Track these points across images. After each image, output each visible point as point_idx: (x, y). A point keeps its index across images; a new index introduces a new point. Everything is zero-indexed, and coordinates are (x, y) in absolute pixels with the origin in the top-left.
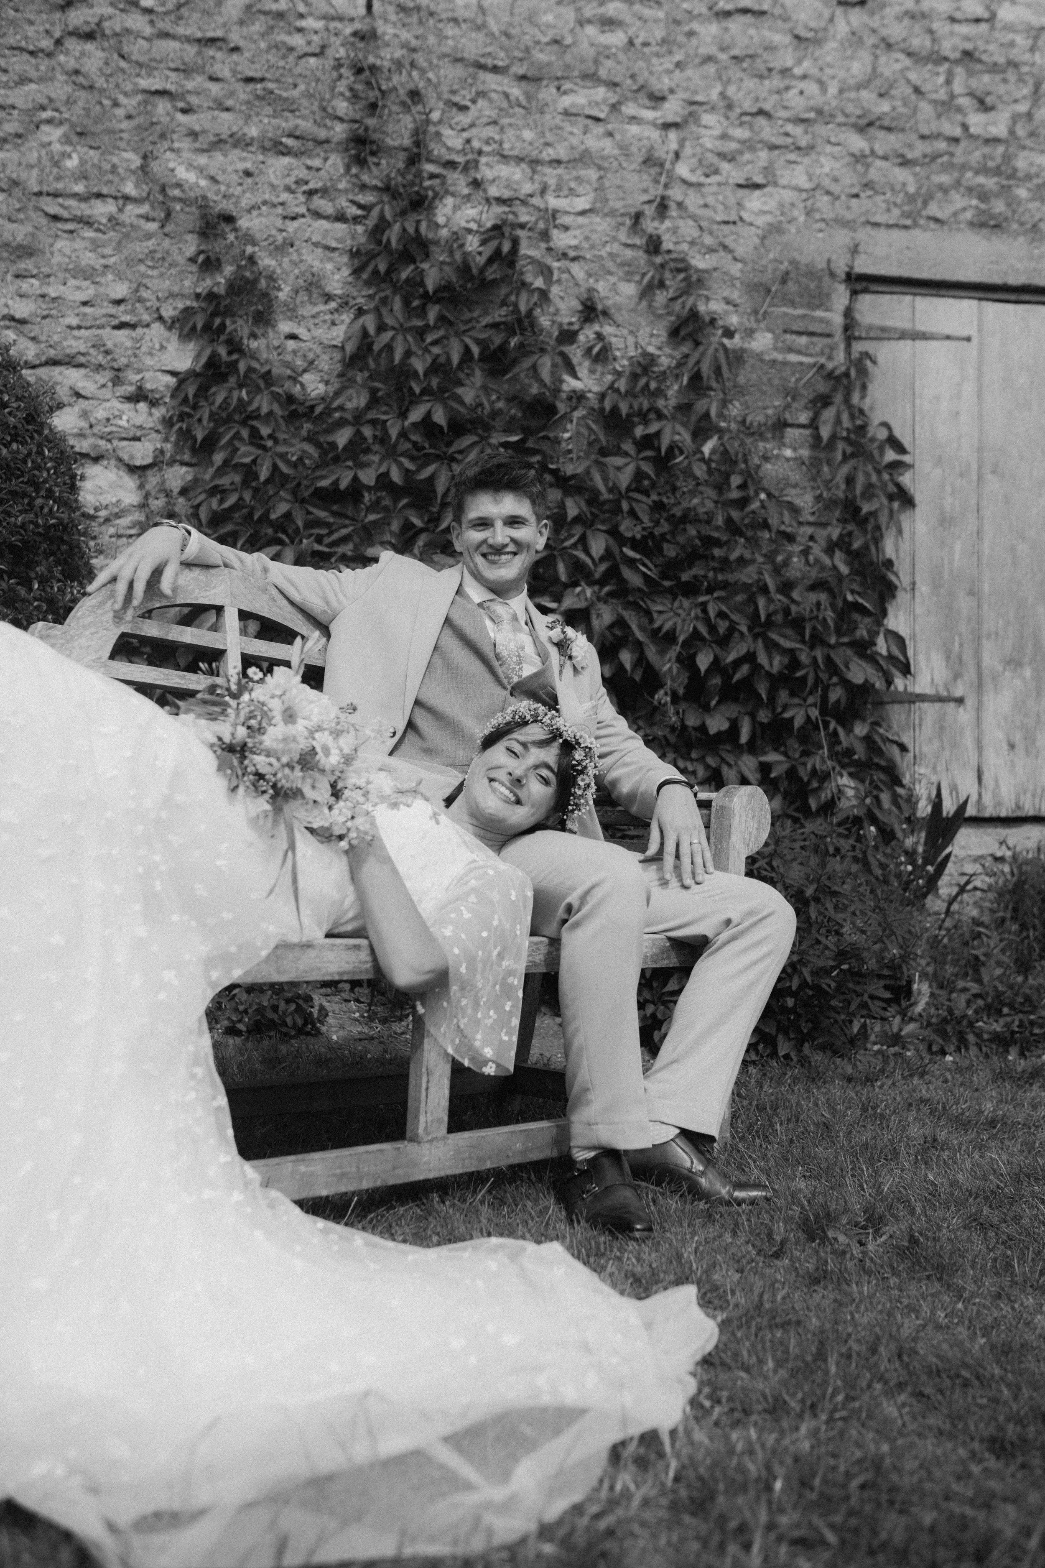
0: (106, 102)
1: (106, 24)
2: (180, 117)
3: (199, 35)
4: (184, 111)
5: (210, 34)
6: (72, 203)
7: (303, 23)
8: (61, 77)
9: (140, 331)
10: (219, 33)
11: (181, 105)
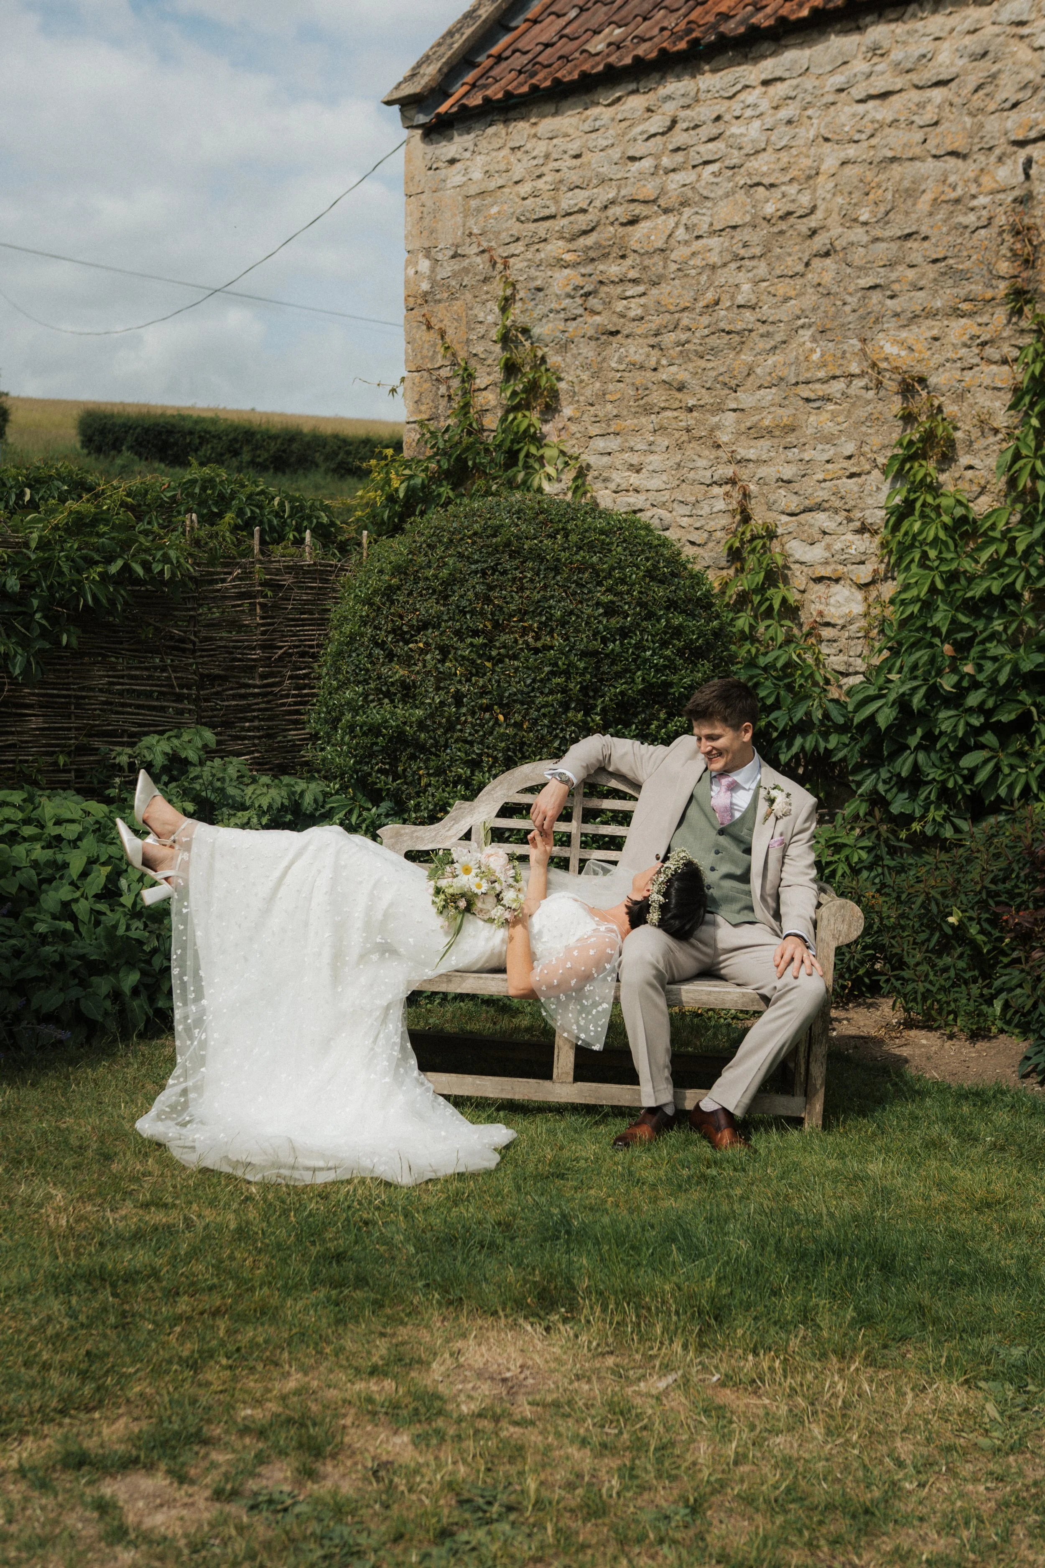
0: (839, 303)
1: (837, 243)
2: (889, 302)
3: (899, 234)
4: (892, 297)
5: (907, 231)
6: (818, 386)
7: (975, 203)
8: (811, 290)
9: (864, 477)
10: (914, 229)
11: (889, 293)
